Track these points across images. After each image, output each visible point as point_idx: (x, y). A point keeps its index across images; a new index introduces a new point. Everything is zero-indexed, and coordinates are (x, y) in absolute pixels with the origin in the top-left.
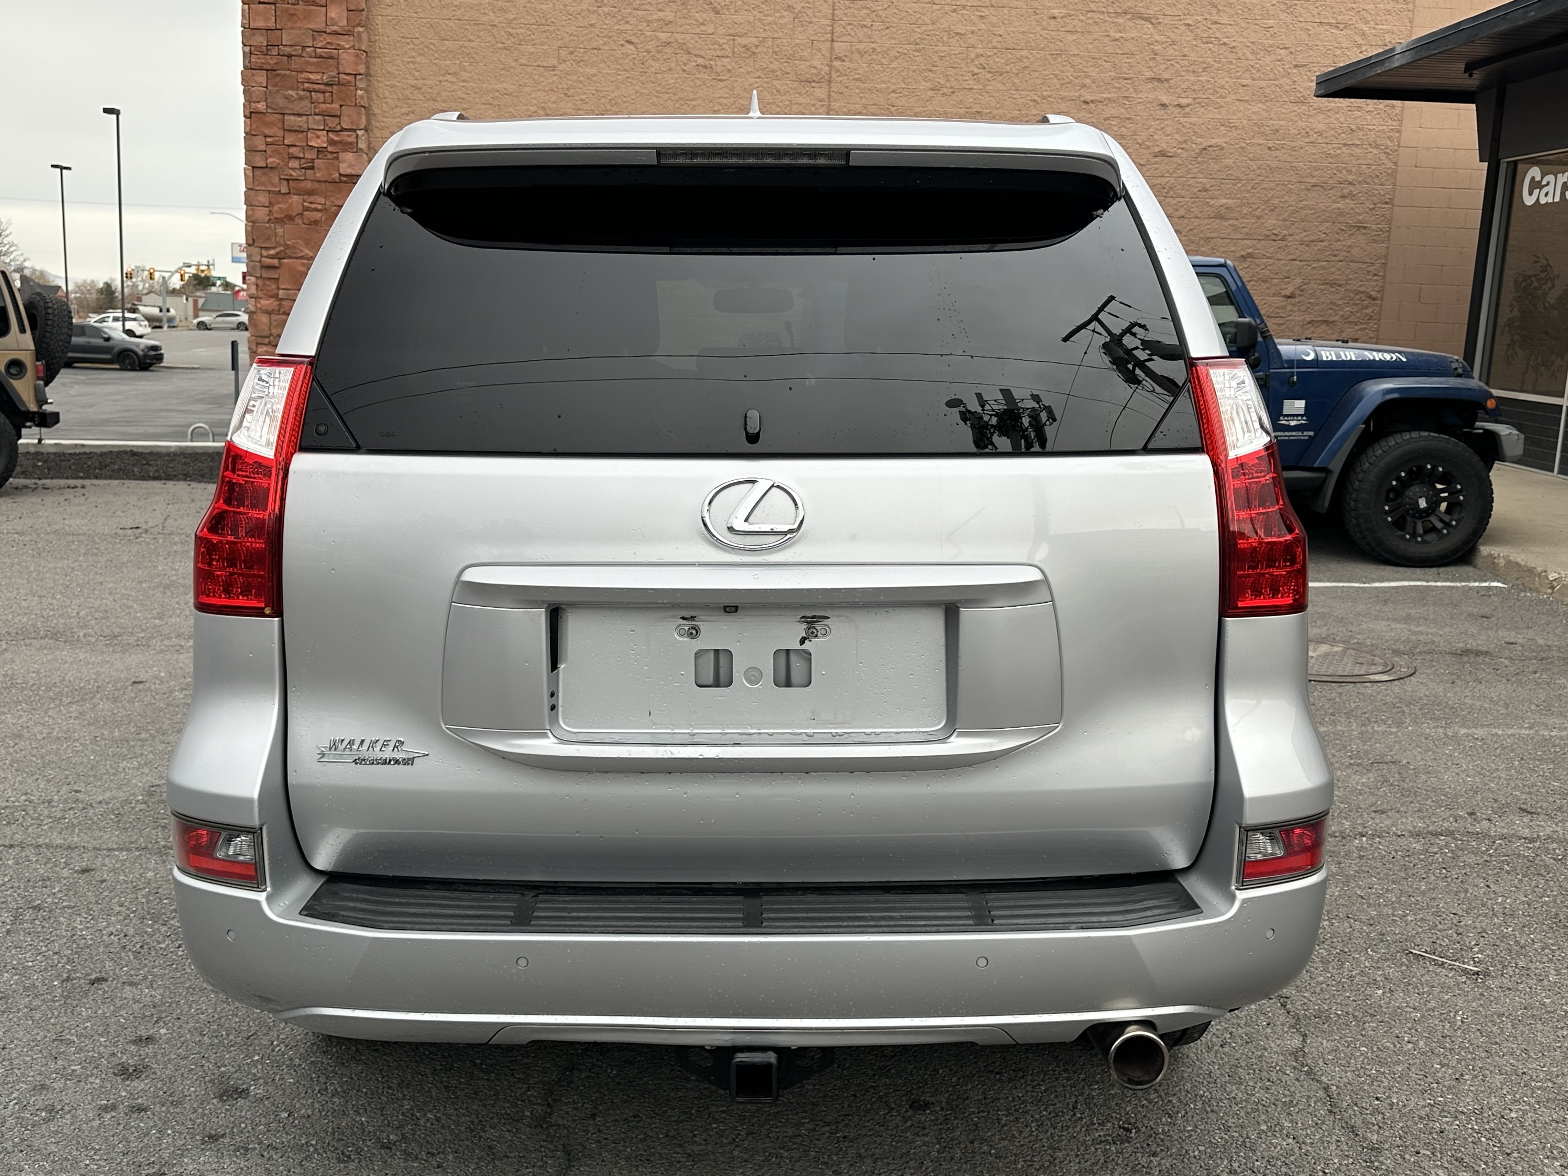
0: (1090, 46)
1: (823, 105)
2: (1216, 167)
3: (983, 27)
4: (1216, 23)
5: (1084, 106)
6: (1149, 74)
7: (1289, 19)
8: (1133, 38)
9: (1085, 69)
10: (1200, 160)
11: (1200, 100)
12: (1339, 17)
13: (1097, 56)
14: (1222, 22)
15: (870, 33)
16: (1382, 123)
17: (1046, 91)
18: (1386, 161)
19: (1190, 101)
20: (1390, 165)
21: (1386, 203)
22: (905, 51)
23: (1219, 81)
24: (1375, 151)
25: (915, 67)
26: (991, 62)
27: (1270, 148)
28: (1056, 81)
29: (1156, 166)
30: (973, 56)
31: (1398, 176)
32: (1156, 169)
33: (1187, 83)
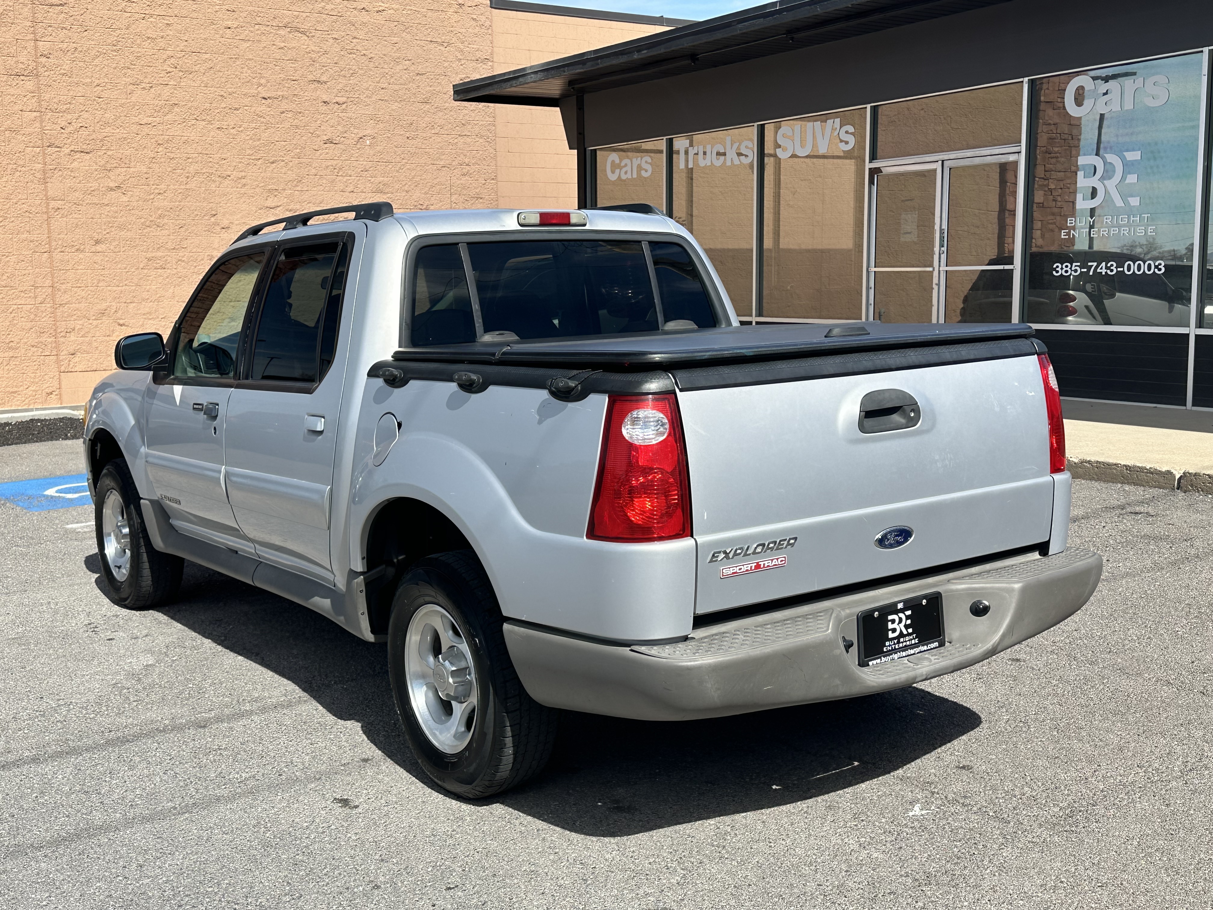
0: (261, 53)
1: (34, 96)
2: (372, 152)
3: (171, 33)
4: (355, 38)
5: (264, 101)
6: (311, 77)
7: (409, 37)
8: (294, 48)
9: (259, 71)
10: (358, 146)
11: (352, 99)
12: (443, 38)
13: (268, 60)
14: (361, 37)
15: (70, 34)
16: (483, 119)
17: (231, 88)
18: (489, 148)
19: (344, 99)
20: (492, 150)
21: (493, 179)
22: (104, 51)
23: (365, 84)
24: (481, 140)
25: (115, 65)
26: (180, 63)
27: (408, 138)
28: (237, 80)
29: (327, 151)
30: (165, 57)
31: (498, 159)
32: (327, 153)
33: (341, 85)
